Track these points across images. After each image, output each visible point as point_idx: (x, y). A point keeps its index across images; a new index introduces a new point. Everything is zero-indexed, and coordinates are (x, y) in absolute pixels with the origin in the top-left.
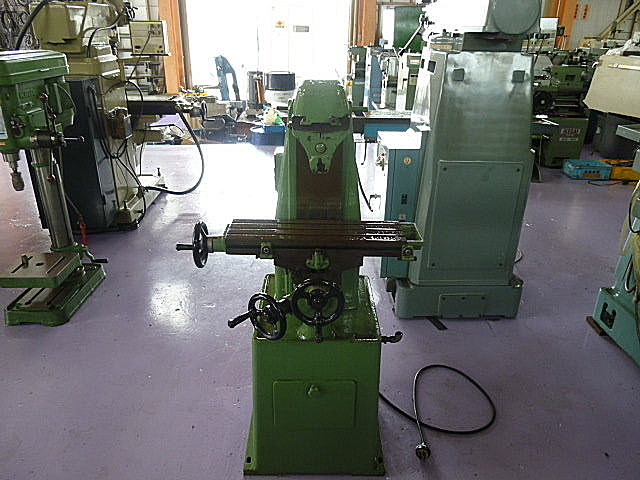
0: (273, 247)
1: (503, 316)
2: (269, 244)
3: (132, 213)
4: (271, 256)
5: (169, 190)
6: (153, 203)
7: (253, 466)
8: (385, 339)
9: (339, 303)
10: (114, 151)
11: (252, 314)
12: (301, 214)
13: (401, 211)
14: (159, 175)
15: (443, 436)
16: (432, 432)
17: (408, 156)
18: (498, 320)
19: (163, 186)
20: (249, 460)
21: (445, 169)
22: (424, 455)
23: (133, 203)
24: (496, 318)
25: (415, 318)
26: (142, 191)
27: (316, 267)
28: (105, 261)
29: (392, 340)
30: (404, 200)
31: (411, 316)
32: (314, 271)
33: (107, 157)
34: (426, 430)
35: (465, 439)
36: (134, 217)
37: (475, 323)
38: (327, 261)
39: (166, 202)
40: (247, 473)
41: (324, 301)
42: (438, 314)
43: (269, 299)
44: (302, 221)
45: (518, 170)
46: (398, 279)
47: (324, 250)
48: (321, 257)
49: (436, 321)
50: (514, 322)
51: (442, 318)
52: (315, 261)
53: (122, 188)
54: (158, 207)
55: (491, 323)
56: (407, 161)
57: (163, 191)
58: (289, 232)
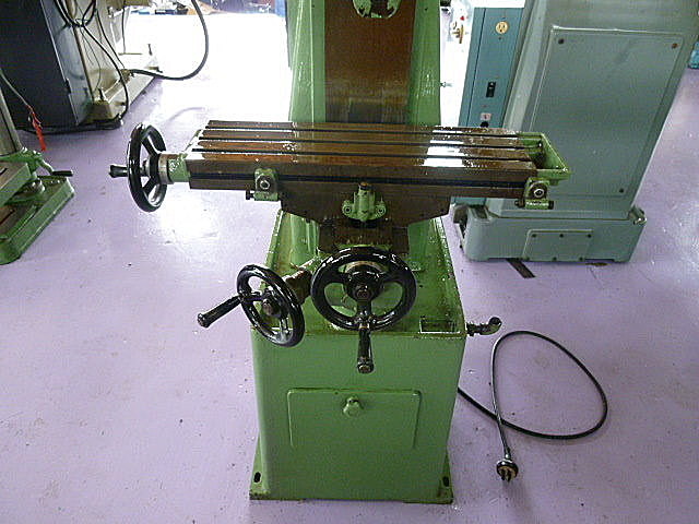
0: (280, 177)
1: (613, 260)
2: (270, 172)
3: (112, 106)
4: (275, 196)
5: (164, 74)
6: (143, 92)
7: (263, 488)
8: (472, 329)
9: (405, 292)
10: (78, 18)
11: (245, 298)
12: (334, 113)
13: (485, 108)
14: (151, 53)
15: (534, 441)
16: (519, 434)
17: (504, 19)
18: (605, 264)
19: (157, 69)
20: (257, 477)
21: (561, 42)
22: (508, 472)
23: (114, 91)
24: (601, 263)
25: (491, 260)
26: (126, 75)
27: (361, 217)
28: (69, 174)
29: (482, 330)
30: (491, 92)
31: (486, 258)
32: (355, 223)
33: (67, 25)
34: (510, 433)
35: (565, 447)
36: (115, 111)
37: (574, 268)
38: (382, 207)
39: (161, 92)
40: (254, 497)
41: (376, 289)
42: (524, 256)
43: (271, 276)
44: (337, 126)
45: (675, 46)
46: (472, 207)
47: (376, 184)
48: (372, 198)
49: (518, 263)
50: (625, 268)
51: (528, 260)
52: (360, 206)
53: (96, 71)
54: (150, 97)
55: (594, 268)
56: (502, 27)
57: (157, 77)
58: (312, 147)
